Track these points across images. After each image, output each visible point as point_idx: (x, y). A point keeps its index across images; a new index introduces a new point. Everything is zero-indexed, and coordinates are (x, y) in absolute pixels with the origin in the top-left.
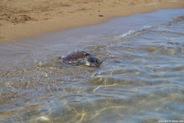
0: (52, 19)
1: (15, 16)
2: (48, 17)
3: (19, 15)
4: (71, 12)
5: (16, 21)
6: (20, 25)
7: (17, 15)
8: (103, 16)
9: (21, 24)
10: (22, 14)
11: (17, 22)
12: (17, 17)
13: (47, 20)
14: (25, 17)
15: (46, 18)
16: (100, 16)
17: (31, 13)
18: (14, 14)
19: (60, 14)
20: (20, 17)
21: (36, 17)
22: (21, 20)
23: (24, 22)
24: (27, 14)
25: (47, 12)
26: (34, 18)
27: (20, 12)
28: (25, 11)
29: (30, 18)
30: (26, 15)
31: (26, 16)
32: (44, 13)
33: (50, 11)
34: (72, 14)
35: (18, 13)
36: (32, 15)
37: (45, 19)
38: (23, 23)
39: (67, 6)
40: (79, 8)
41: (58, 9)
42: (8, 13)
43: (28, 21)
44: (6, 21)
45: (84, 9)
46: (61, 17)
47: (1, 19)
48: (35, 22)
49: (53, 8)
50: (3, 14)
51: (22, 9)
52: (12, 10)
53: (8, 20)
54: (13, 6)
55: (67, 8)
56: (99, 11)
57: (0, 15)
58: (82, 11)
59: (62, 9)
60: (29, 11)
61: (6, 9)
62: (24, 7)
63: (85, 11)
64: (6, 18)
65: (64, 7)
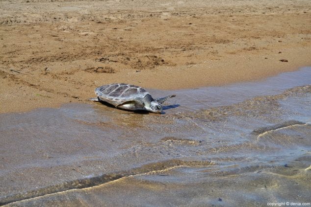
0: (200, 63)
1: (138, 57)
2: (194, 60)
3: (145, 54)
4: (232, 53)
5: (139, 65)
6: (146, 73)
7: (141, 55)
8: (287, 61)
9: (149, 70)
10: (149, 54)
11: (142, 67)
12: (142, 59)
13: (191, 65)
14: (155, 59)
15: (190, 62)
16: (282, 61)
17: (165, 53)
18: (137, 54)
19: (214, 56)
20: (147, 60)
21: (174, 60)
22: (148, 63)
23: (154, 67)
24: (157, 55)
25: (191, 52)
26: (170, 61)
27: (146, 50)
28: (154, 50)
29: (163, 61)
30: (155, 55)
31: (156, 57)
32: (186, 53)
33: (197, 50)
34: (233, 56)
35: (142, 52)
36: (166, 56)
37: (188, 64)
38: (151, 68)
39: (224, 42)
40: (245, 46)
41: (209, 47)
42: (127, 52)
43: (160, 66)
44: (123, 65)
45: (254, 48)
46: (214, 60)
47: (116, 62)
48: (171, 68)
49: (202, 45)
50: (117, 52)
51: (150, 46)
52: (132, 46)
53: (126, 64)
54: (134, 40)
55: (224, 45)
56: (280, 53)
57: (113, 56)
58: (250, 52)
59: (217, 47)
60: (162, 50)
61: (123, 45)
62: (151, 42)
63: (255, 51)
64: (123, 60)
65: (220, 44)
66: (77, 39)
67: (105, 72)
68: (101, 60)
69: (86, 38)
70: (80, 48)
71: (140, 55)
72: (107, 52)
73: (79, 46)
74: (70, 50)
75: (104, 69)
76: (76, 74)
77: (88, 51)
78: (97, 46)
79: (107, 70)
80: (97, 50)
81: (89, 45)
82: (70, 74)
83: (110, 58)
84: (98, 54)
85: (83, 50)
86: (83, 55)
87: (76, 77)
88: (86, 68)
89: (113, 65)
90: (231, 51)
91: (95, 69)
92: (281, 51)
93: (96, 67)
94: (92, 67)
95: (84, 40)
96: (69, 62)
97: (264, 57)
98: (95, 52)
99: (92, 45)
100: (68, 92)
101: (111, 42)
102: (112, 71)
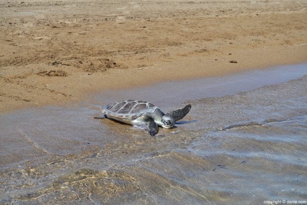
0: (151, 65)
1: (91, 60)
2: (147, 63)
3: (98, 58)
5: (91, 69)
6: (98, 76)
7: (94, 58)
8: (236, 62)
9: (101, 73)
10: (103, 57)
11: (94, 70)
12: (94, 63)
13: (143, 68)
14: (107, 62)
15: (141, 65)
16: (232, 62)
17: (117, 56)
18: (90, 57)
19: (165, 59)
20: (99, 63)
21: (125, 63)
22: (100, 66)
23: (106, 70)
24: (110, 58)
25: (143, 55)
26: (122, 64)
27: (99, 53)
28: (107, 53)
29: (115, 64)
30: (108, 58)
31: (108, 60)
32: (138, 56)
33: (149, 53)
34: (185, 58)
35: (94, 55)
36: (118, 59)
37: (139, 66)
38: (103, 71)
39: (176, 44)
40: (197, 48)
41: (161, 50)
42: (80, 55)
43: (111, 69)
44: (76, 68)
45: (205, 50)
46: (166, 62)
47: (68, 65)
48: (122, 71)
49: (153, 48)
50: (70, 56)
51: (103, 50)
52: (86, 50)
53: (78, 67)
54: (88, 44)
55: (176, 48)
56: (230, 54)
57: (66, 59)
58: (201, 54)
59: (168, 49)
60: (114, 53)
61: (77, 49)
62: (105, 46)
63: (206, 53)
64: (75, 64)
65: (172, 47)
66: (31, 44)
67: (57, 75)
68: (53, 64)
69: (40, 43)
70: (33, 53)
71: (92, 58)
72: (61, 56)
73: (33, 50)
74: (24, 54)
75: (57, 73)
76: (28, 78)
77: (42, 55)
78: (51, 50)
79: (59, 74)
80: (50, 54)
81: (42, 49)
82: (23, 78)
83: (63, 62)
84: (52, 58)
85: (37, 54)
86: (36, 59)
87: (29, 80)
88: (38, 71)
89: (65, 69)
90: (183, 54)
91: (48, 73)
92: (231, 52)
93: (49, 71)
94: (45, 70)
95: (39, 45)
96: (21, 67)
97: (214, 58)
98: (48, 57)
99: (46, 49)
100: (20, 96)
101: (65, 46)
102: (64, 74)
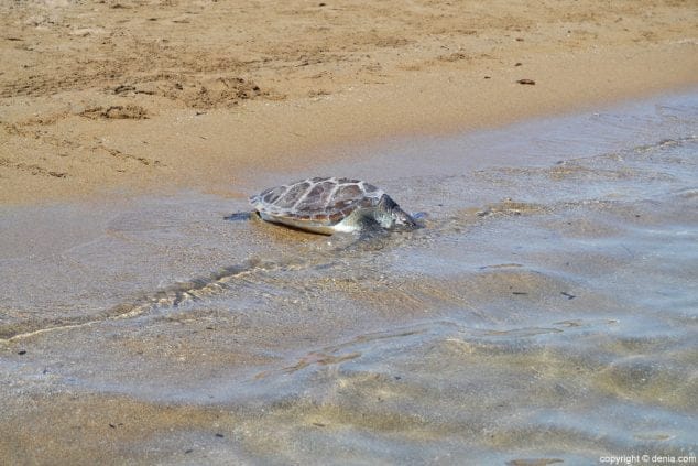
0: (339, 92)
1: (201, 81)
2: (326, 85)
3: (218, 76)
4: (413, 68)
5: (204, 100)
6: (219, 116)
7: (208, 77)
8: (532, 83)
9: (225, 111)
10: (228, 74)
11: (209, 104)
12: (209, 87)
13: (320, 97)
14: (239, 85)
15: (317, 91)
16: (523, 82)
17: (262, 72)
18: (199, 75)
19: (370, 76)
20: (221, 87)
21: (281, 88)
22: (224, 95)
23: (236, 103)
24: (245, 76)
25: (321, 68)
26: (273, 90)
27: (220, 66)
28: (238, 65)
29: (256, 89)
30: (240, 77)
31: (241, 81)
32: (310, 70)
33: (334, 63)
34: (415, 73)
35: (212, 70)
36: (264, 78)
37: (312, 94)
38: (229, 106)
39: (396, 43)
40: (442, 52)
41: (362, 56)
42: (176, 71)
43: (249, 100)
44: (166, 100)
45: (462, 56)
46: (372, 86)
47: (151, 93)
48: (274, 105)
49: (342, 53)
50: (155, 72)
51: (229, 57)
52: (189, 59)
53: (174, 98)
54: (195, 44)
55: (395, 51)
56: (519, 64)
57: (146, 80)
58: (453, 63)
59: (378, 55)
60: (255, 65)
61: (169, 57)
62: (233, 49)
63: (463, 62)
64: (166, 90)
65: (385, 50)
66: (65, 46)
67: (126, 117)
68: (117, 91)
69: (86, 44)
70: (70, 65)
71: (204, 77)
72: (132, 72)
73: (68, 61)
74: (49, 70)
75: (124, 111)
76: (61, 123)
77: (90, 71)
78: (110, 59)
79: (131, 114)
80: (109, 68)
81: (90, 56)
82: (48, 123)
83: (139, 86)
84: (113, 76)
85: (79, 69)
86: (78, 80)
87: (60, 129)
88: (82, 108)
89: (144, 102)
90: (411, 64)
91: (104, 111)
92: (520, 61)
93: (106, 107)
94: (98, 106)
95: (82, 47)
96: (43, 98)
97: (482, 75)
98: (104, 74)
99: (100, 57)
100: (42, 164)
101: (141, 49)
102: (142, 115)
